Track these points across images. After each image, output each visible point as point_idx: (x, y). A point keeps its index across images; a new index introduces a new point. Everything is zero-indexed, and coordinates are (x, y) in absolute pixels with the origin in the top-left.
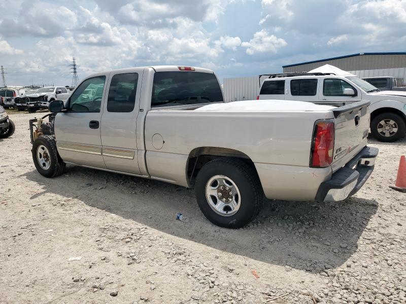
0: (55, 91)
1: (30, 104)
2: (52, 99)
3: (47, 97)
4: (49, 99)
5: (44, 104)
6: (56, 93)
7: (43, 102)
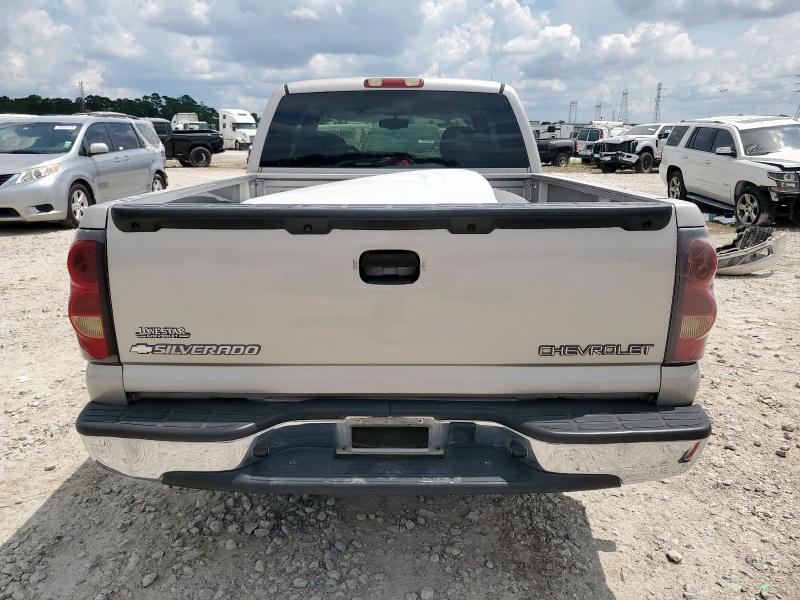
0: (657, 133)
1: (606, 155)
2: (648, 149)
3: (637, 144)
4: (638, 148)
5: (628, 157)
6: (660, 136)
7: (627, 154)
